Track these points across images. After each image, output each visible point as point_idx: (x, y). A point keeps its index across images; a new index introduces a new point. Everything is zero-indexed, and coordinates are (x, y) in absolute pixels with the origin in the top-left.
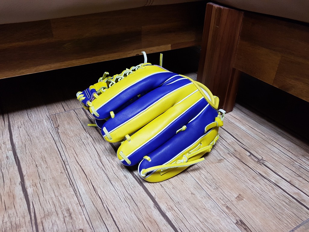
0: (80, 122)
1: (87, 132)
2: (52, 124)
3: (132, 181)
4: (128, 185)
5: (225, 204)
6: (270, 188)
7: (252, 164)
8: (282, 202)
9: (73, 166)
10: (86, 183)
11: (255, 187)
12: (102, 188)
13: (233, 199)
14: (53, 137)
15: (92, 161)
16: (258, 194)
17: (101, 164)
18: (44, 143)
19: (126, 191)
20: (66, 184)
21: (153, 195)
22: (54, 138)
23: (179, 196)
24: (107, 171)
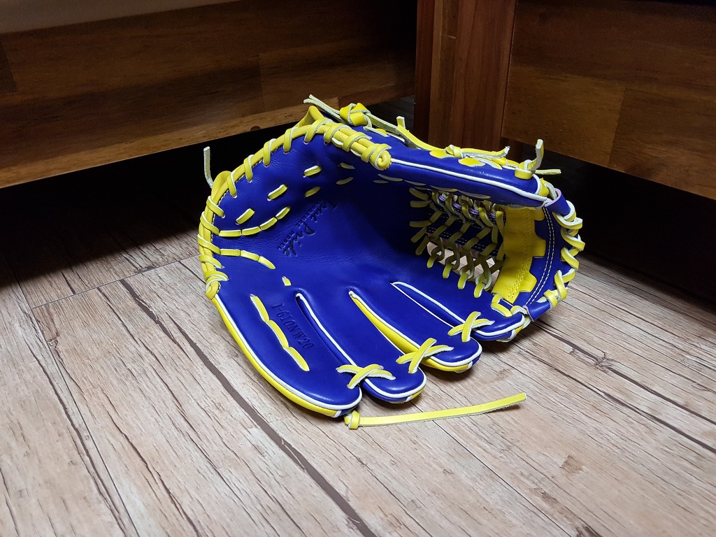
0: (116, 318)
1: (139, 342)
2: (39, 331)
3: (278, 460)
4: (267, 472)
5: (536, 487)
6: (642, 429)
7: (583, 372)
8: (680, 462)
9: (104, 441)
10: (147, 484)
11: (605, 431)
12: (193, 493)
13: (556, 471)
14: (44, 365)
15: (159, 419)
16: (614, 448)
17: (186, 424)
18: (17, 384)
19: (262, 490)
20: (86, 494)
21: (341, 490)
22: (46, 368)
23: (411, 484)
24: (205, 441)
